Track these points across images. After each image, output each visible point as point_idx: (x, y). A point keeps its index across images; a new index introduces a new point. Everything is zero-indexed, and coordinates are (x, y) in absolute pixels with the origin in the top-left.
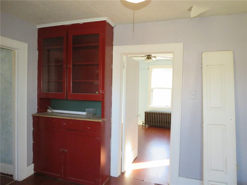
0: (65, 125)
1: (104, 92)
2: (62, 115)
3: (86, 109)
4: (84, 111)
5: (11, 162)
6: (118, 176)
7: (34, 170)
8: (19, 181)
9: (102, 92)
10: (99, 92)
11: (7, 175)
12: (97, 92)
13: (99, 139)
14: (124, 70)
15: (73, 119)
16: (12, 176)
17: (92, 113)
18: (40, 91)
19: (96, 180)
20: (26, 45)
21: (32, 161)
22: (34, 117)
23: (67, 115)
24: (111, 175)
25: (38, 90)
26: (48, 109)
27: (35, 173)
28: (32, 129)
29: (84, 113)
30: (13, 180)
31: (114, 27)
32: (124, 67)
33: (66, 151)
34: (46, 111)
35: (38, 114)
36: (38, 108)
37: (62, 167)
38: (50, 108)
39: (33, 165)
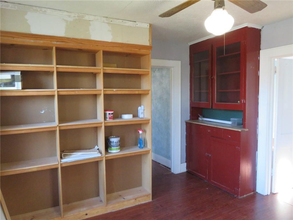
0: (209, 132)
1: (245, 102)
2: (210, 123)
3: (231, 119)
4: (230, 121)
5: (169, 157)
6: (266, 194)
7: (186, 168)
8: (175, 173)
9: (244, 101)
10: (241, 102)
11: (168, 167)
12: (239, 102)
13: (239, 148)
14: (275, 75)
15: (215, 126)
16: (170, 169)
17: (236, 123)
18: (192, 101)
19: (236, 188)
20: (179, 63)
21: (185, 161)
22: (187, 123)
23: (215, 124)
24: (257, 191)
25: (190, 100)
26: (200, 117)
27: (187, 172)
28: (185, 133)
29: (230, 123)
30: (171, 172)
31: (261, 29)
32: (276, 72)
33: (210, 155)
34: (198, 119)
35: (191, 121)
36: (190, 116)
37: (207, 170)
38: (200, 116)
39: (185, 164)
